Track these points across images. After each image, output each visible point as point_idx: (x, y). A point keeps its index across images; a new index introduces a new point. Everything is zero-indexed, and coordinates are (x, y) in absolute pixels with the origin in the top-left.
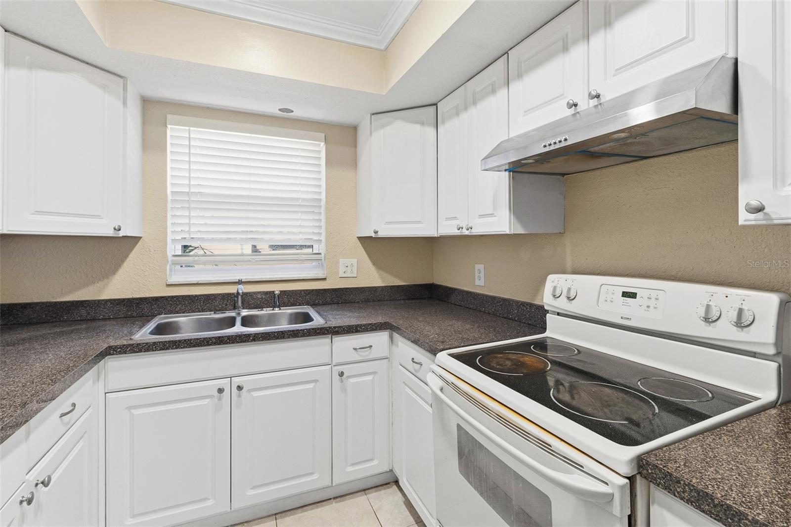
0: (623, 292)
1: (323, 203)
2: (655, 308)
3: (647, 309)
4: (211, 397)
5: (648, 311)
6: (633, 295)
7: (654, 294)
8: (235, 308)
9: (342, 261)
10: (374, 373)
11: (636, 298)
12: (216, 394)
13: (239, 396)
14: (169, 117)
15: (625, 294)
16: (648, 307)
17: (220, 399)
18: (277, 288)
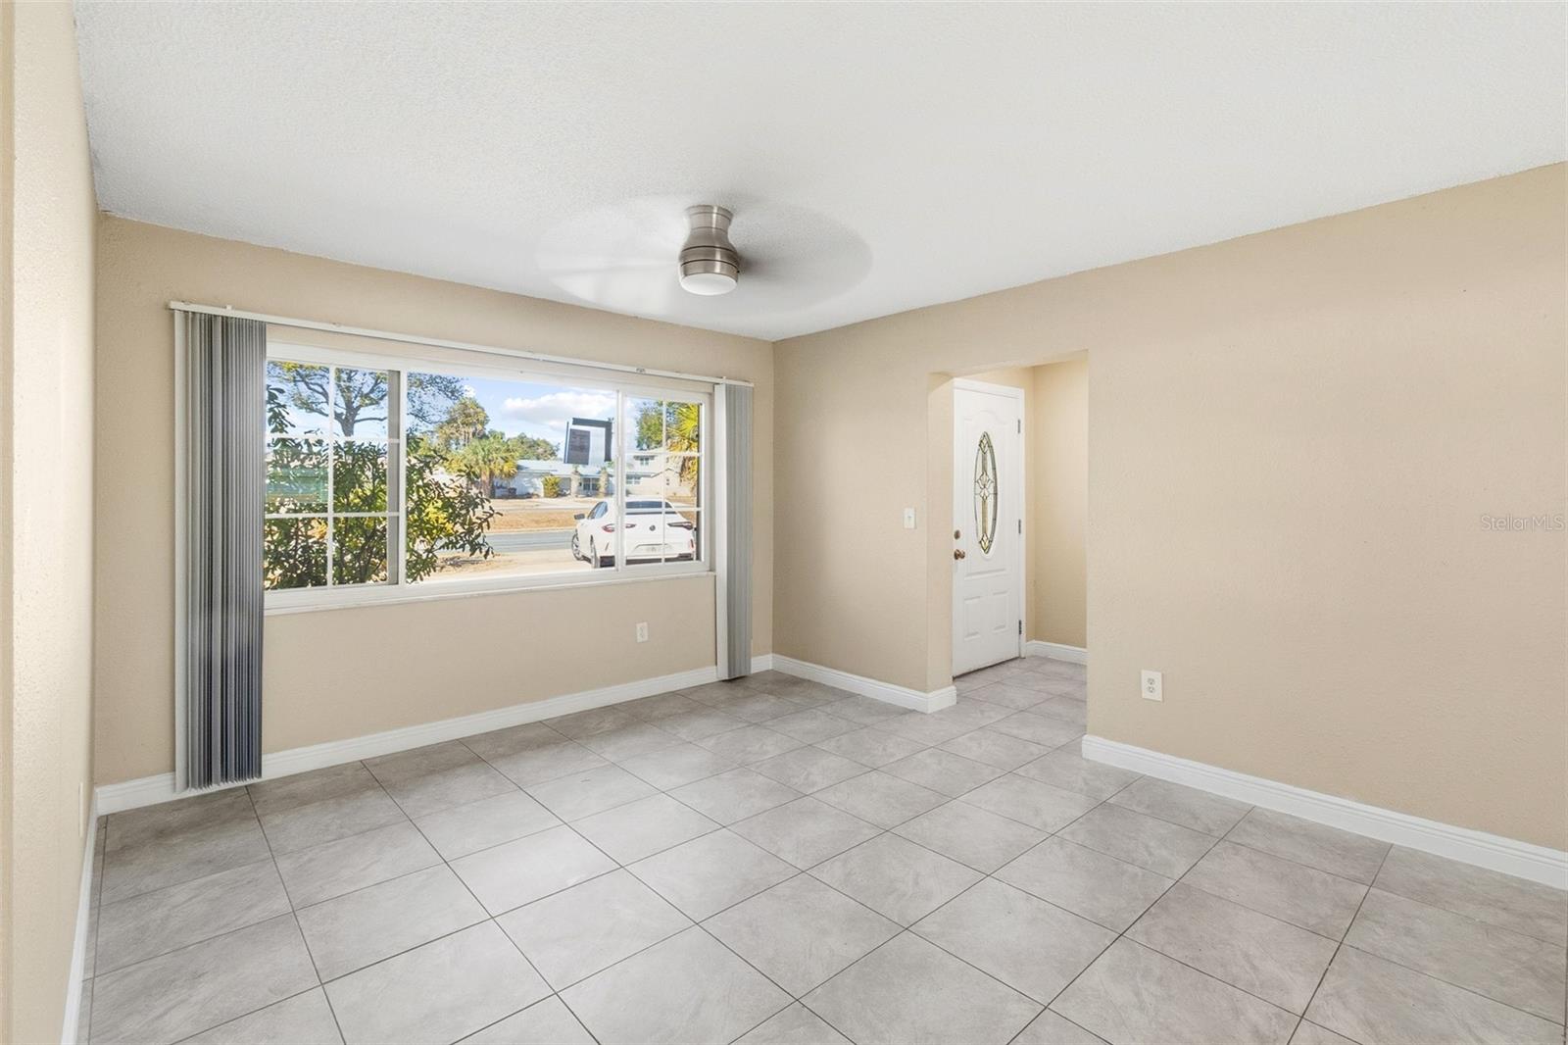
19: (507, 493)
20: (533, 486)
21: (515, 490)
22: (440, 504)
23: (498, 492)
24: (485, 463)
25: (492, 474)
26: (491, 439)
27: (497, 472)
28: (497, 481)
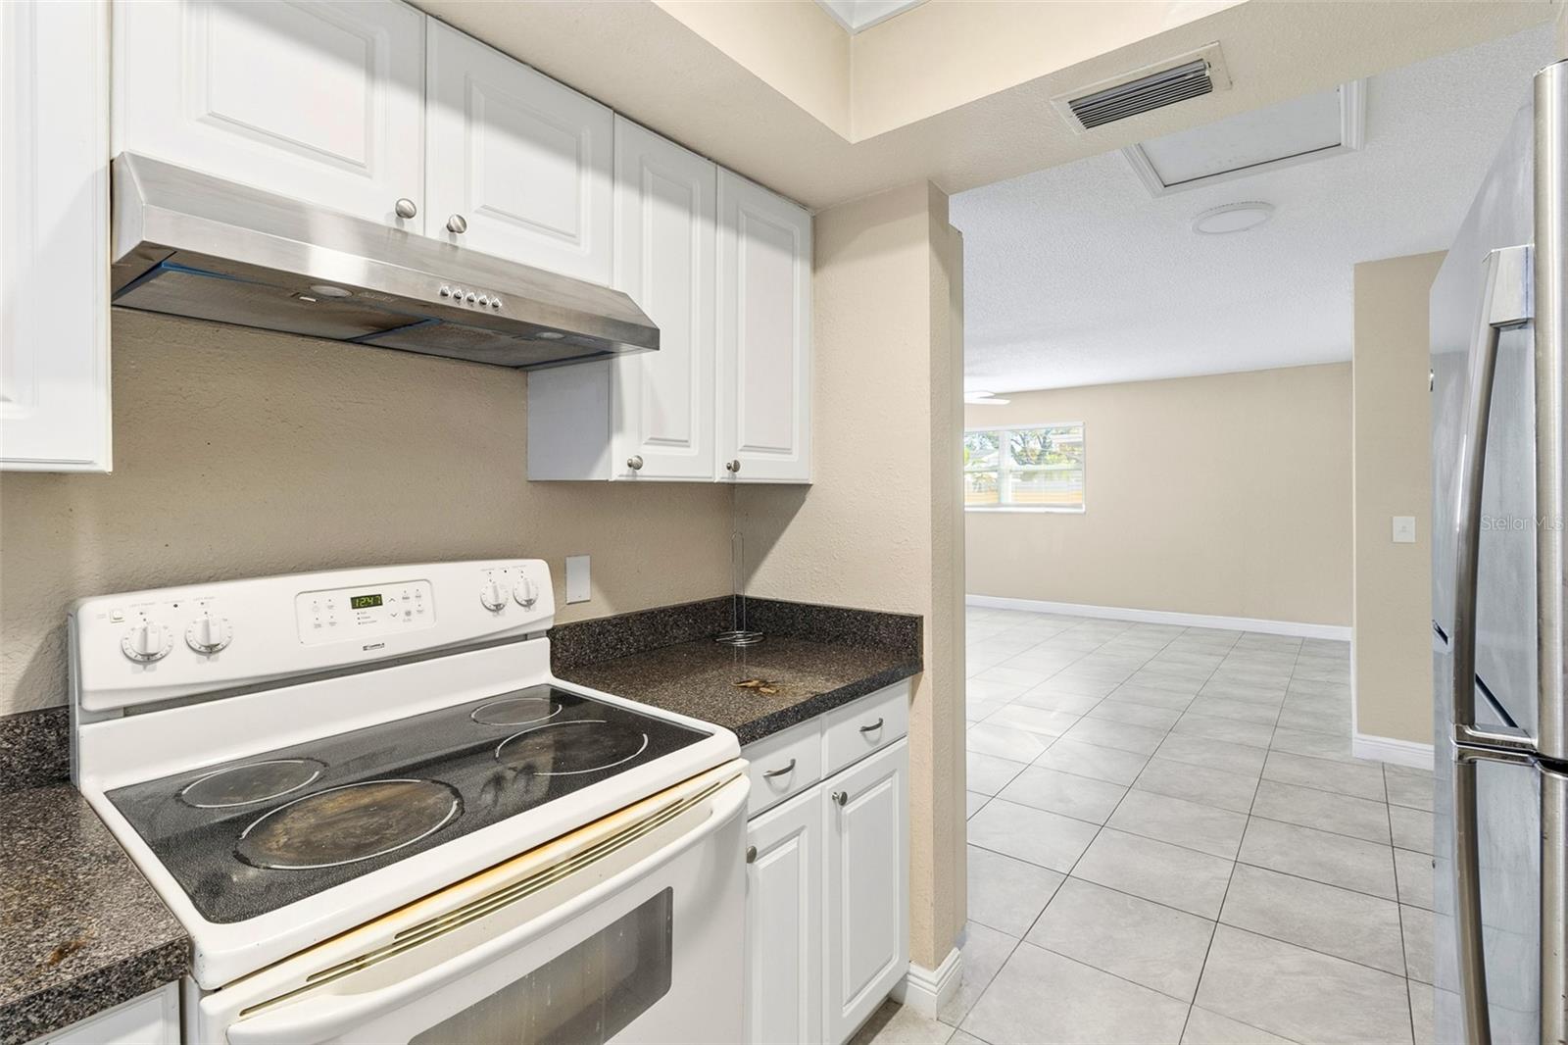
0: (352, 599)
2: (419, 612)
3: (406, 618)
5: (409, 620)
6: (375, 601)
7: (411, 589)
11: (381, 604)
15: (358, 603)
16: (408, 613)
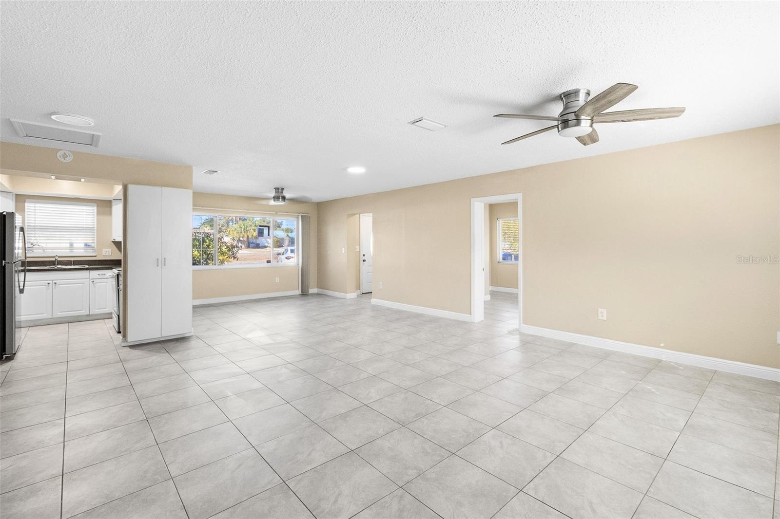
1: (95, 229)
4: (45, 285)
8: (54, 265)
9: (104, 250)
10: (106, 282)
12: (47, 284)
13: (55, 286)
14: (27, 200)
17: (48, 286)
18: (72, 259)
19: (255, 246)
20: (268, 242)
21: (259, 244)
22: (226, 247)
23: (251, 245)
24: (245, 232)
25: (248, 237)
26: (248, 221)
27: (250, 236)
28: (251, 241)
